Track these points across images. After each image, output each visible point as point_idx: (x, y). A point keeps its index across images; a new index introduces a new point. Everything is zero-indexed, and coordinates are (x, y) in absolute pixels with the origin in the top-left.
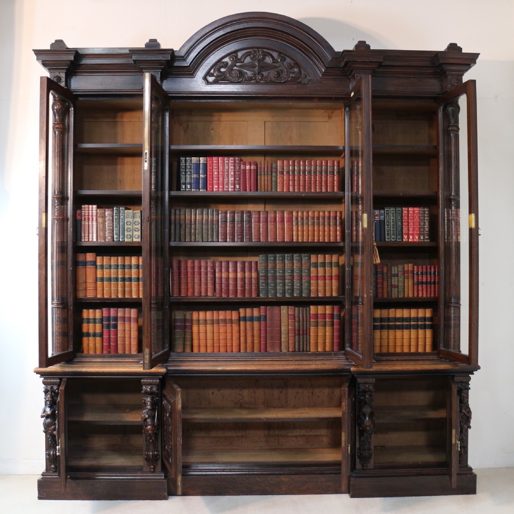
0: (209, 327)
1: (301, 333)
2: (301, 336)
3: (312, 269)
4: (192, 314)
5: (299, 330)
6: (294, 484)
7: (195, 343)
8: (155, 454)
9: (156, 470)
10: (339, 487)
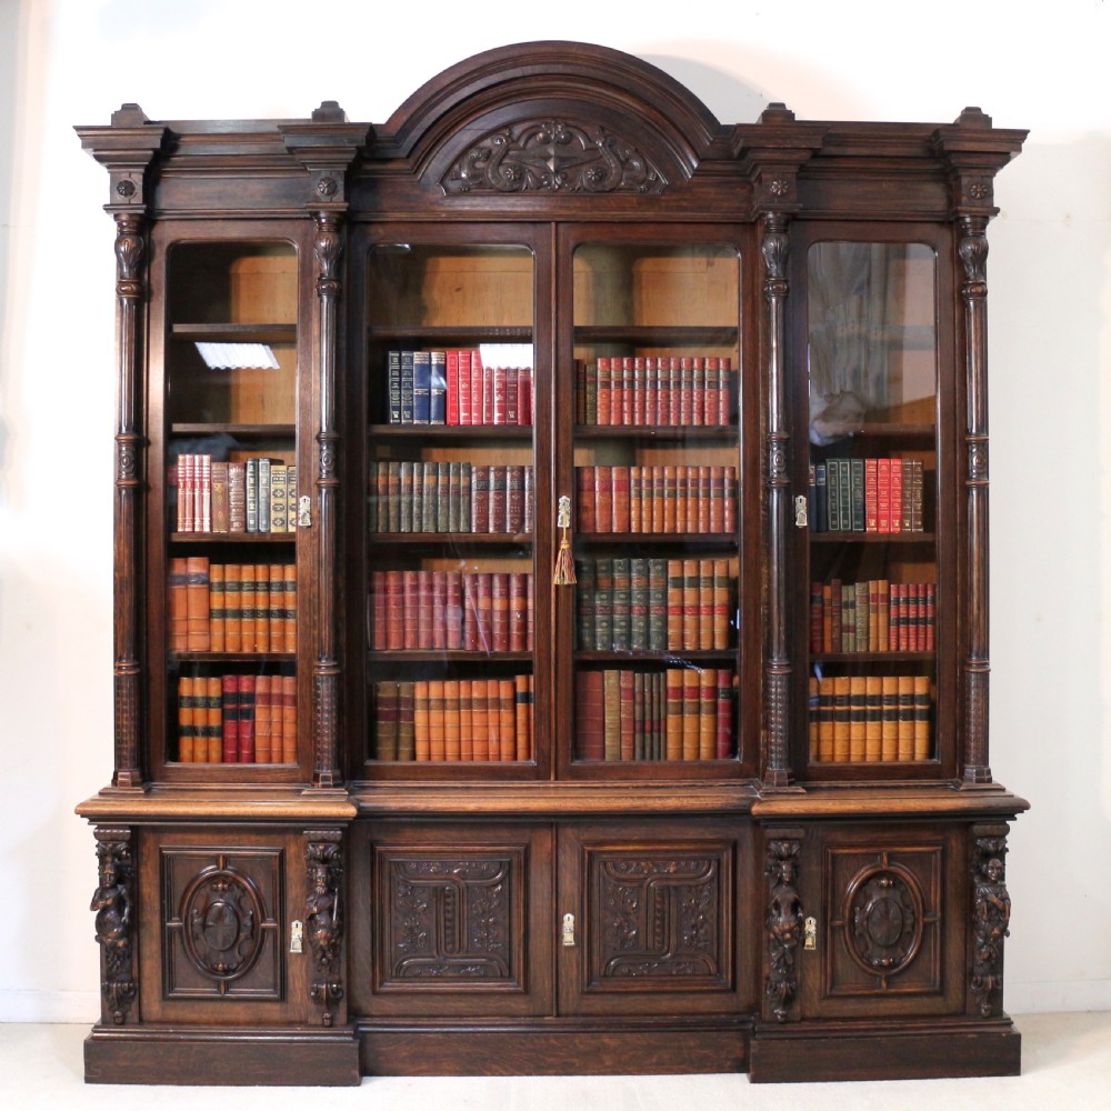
0: (450, 716)
1: (648, 727)
2: (648, 735)
3: (671, 591)
4: (414, 688)
5: (643, 722)
6: (631, 1054)
7: (421, 749)
8: (332, 989)
9: (337, 1022)
10: (727, 1059)
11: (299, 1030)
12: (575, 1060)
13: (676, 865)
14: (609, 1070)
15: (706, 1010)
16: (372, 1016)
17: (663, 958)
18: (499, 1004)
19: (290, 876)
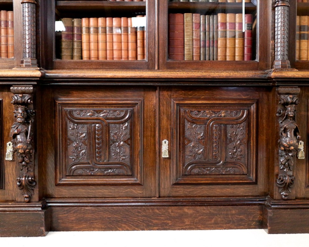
0: (101, 36)
2: (207, 48)
4: (81, 21)
6: (200, 218)
7: (85, 54)
8: (28, 180)
9: (33, 200)
10: (253, 221)
11: (10, 204)
12: (169, 222)
13: (225, 112)
14: (188, 227)
15: (241, 194)
16: (55, 198)
17: (218, 164)
18: (126, 191)
19: (6, 116)
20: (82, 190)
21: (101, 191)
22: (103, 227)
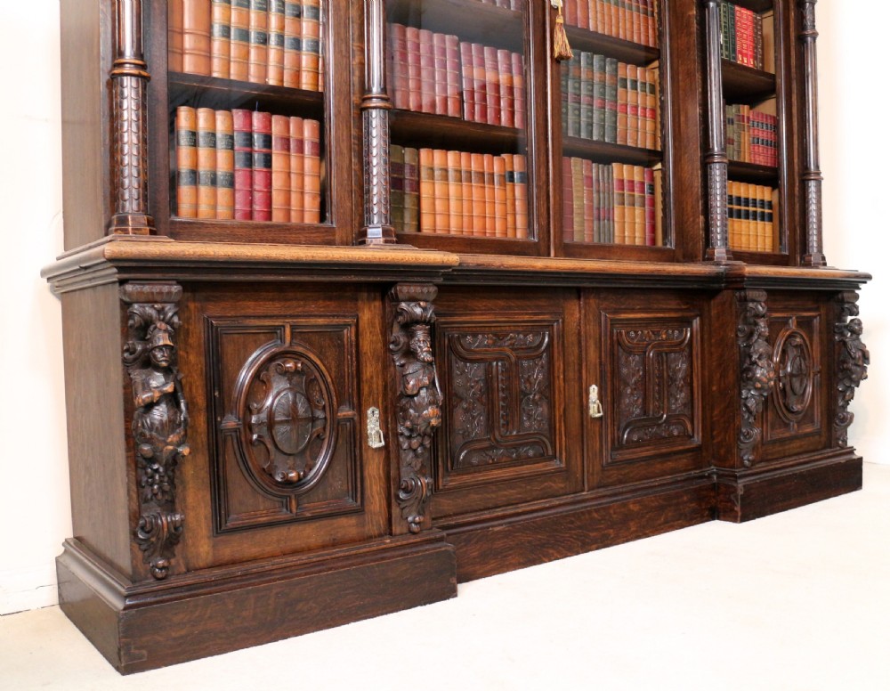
0: (453, 188)
1: (601, 215)
2: (602, 223)
3: (619, 90)
4: (418, 154)
5: (599, 210)
6: (648, 516)
7: (427, 222)
13: (666, 333)
17: (660, 422)
18: (543, 486)
19: (364, 351)
20: (476, 496)
21: (505, 493)
22: (521, 561)
